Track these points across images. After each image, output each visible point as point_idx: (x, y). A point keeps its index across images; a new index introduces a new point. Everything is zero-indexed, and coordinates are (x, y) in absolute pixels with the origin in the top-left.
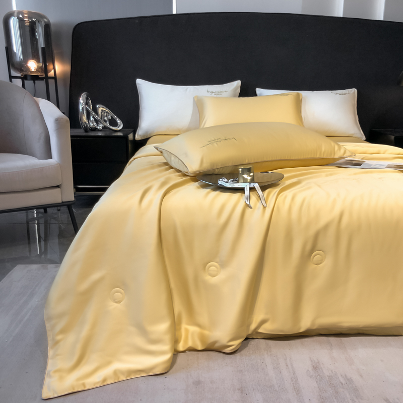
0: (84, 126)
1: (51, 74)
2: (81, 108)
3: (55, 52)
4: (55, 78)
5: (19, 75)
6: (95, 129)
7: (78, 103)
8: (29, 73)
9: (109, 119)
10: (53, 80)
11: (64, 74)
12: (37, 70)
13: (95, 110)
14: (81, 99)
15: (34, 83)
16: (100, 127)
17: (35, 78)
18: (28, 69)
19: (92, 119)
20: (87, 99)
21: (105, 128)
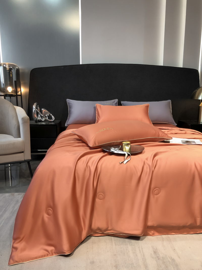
0: (35, 119)
1: (19, 93)
2: (34, 111)
3: (21, 82)
4: (21, 95)
5: (3, 94)
6: (41, 121)
7: (32, 108)
8: (8, 93)
9: (48, 116)
10: (20, 96)
11: (26, 93)
12: (12, 92)
13: (41, 111)
14: (34, 106)
15: (10, 98)
16: (43, 120)
17: (11, 96)
18: (7, 91)
19: (39, 116)
20: (37, 106)
21: (45, 120)
